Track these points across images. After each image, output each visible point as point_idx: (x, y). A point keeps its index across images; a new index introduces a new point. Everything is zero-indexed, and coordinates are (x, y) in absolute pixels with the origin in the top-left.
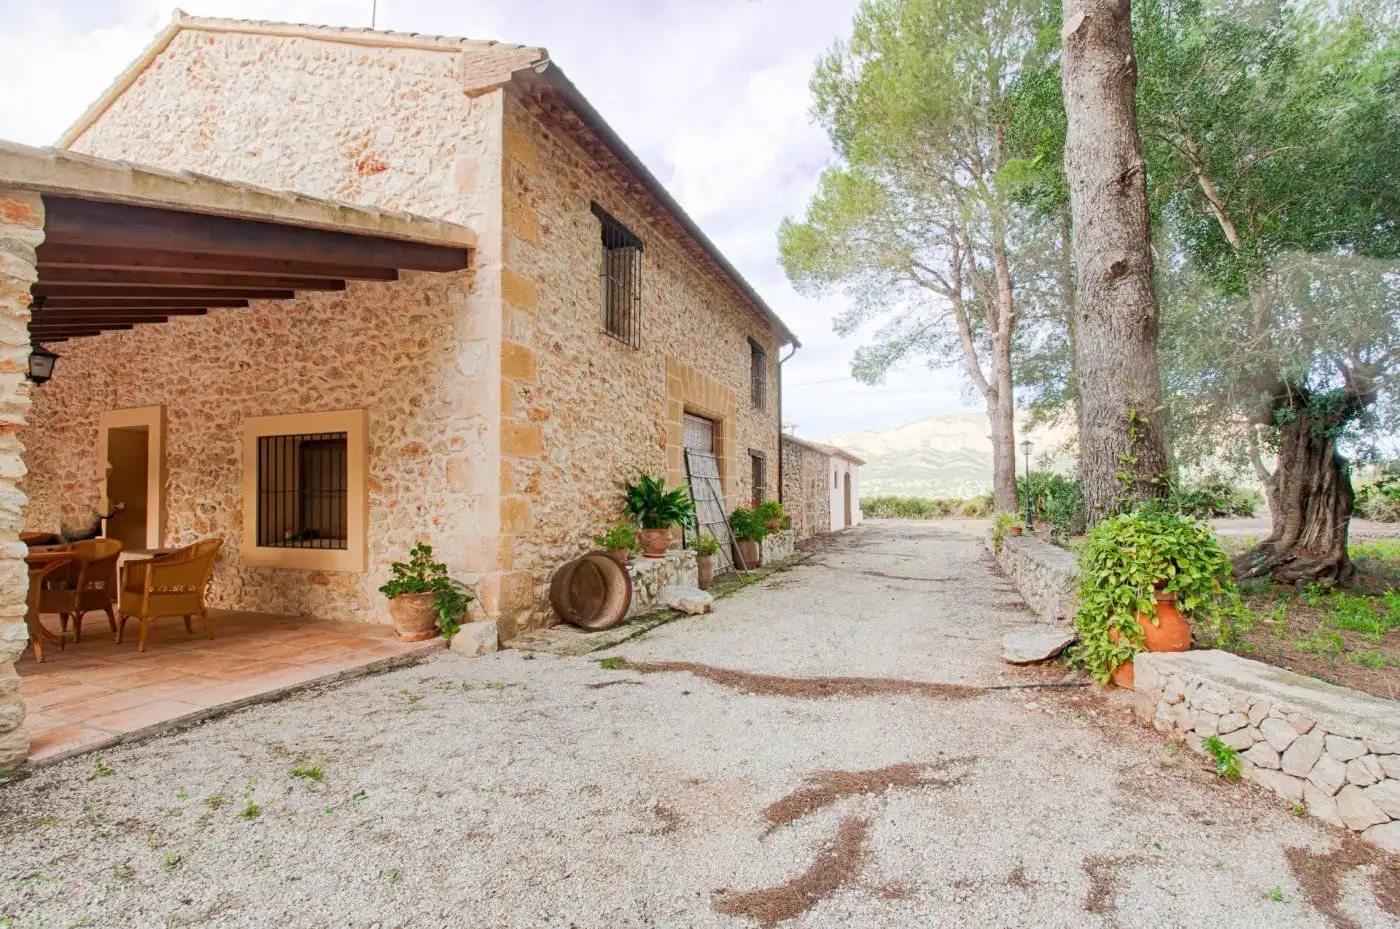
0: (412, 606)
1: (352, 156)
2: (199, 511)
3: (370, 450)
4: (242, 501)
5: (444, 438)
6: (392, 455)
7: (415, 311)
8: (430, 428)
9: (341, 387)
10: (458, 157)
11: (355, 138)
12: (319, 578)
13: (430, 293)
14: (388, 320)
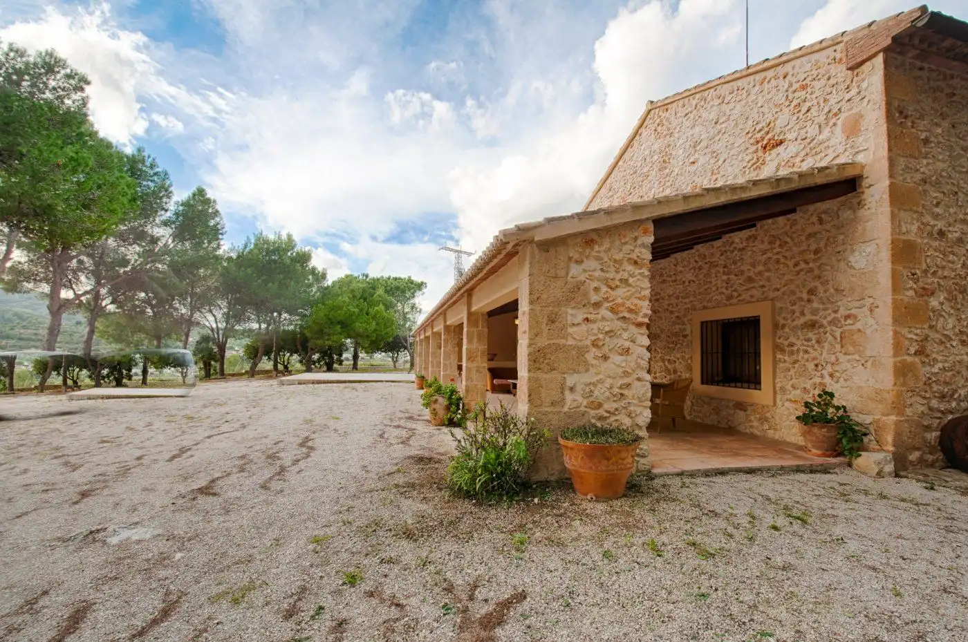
0: (819, 432)
1: (758, 142)
2: (666, 363)
3: (776, 326)
4: (691, 358)
5: (838, 315)
6: (794, 329)
7: (809, 230)
8: (825, 309)
9: (754, 287)
10: (843, 116)
11: (760, 130)
12: (741, 406)
13: (823, 216)
14: (788, 240)
